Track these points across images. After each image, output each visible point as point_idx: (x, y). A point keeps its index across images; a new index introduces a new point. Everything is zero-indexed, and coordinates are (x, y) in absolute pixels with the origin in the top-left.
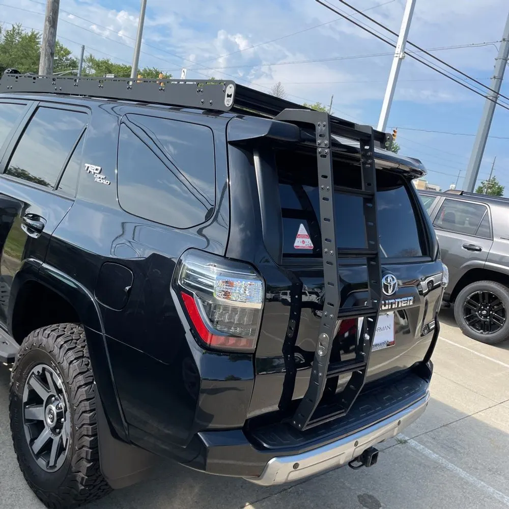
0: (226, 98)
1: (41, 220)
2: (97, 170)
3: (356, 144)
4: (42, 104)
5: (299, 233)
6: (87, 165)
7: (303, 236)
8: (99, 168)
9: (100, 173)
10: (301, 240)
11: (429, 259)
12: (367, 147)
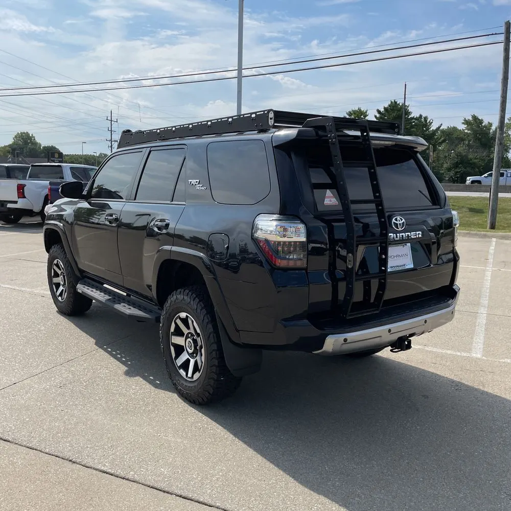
0: (270, 120)
1: (166, 221)
2: (197, 182)
3: (358, 133)
4: (152, 149)
5: (326, 195)
6: (190, 181)
7: (329, 197)
8: (198, 181)
9: (199, 184)
10: (329, 199)
11: (439, 207)
12: (365, 134)
